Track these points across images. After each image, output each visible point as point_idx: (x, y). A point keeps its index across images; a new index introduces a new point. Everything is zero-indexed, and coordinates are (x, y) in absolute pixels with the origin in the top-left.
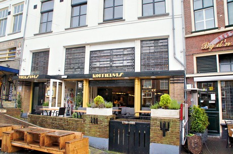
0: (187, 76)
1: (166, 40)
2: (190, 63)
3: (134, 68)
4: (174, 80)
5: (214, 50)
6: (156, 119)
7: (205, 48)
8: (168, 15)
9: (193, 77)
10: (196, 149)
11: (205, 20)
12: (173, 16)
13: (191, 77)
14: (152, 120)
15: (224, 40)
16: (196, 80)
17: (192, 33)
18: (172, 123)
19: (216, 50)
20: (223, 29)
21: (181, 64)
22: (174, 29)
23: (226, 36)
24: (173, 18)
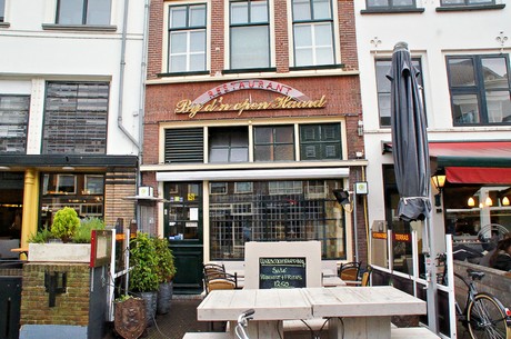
0: (142, 168)
1: (106, 87)
2: (150, 140)
3: (25, 146)
4: (113, 178)
5: (200, 117)
6: (36, 267)
7: (182, 110)
8: (113, 29)
9: (155, 172)
10: (133, 329)
11: (188, 53)
12: (124, 34)
13: (151, 172)
14: (26, 269)
15: (218, 98)
16: (161, 177)
17: (160, 76)
18: (72, 275)
19: (204, 117)
20: (218, 76)
21: (133, 141)
22: (123, 63)
23: (223, 92)
24: (124, 40)
